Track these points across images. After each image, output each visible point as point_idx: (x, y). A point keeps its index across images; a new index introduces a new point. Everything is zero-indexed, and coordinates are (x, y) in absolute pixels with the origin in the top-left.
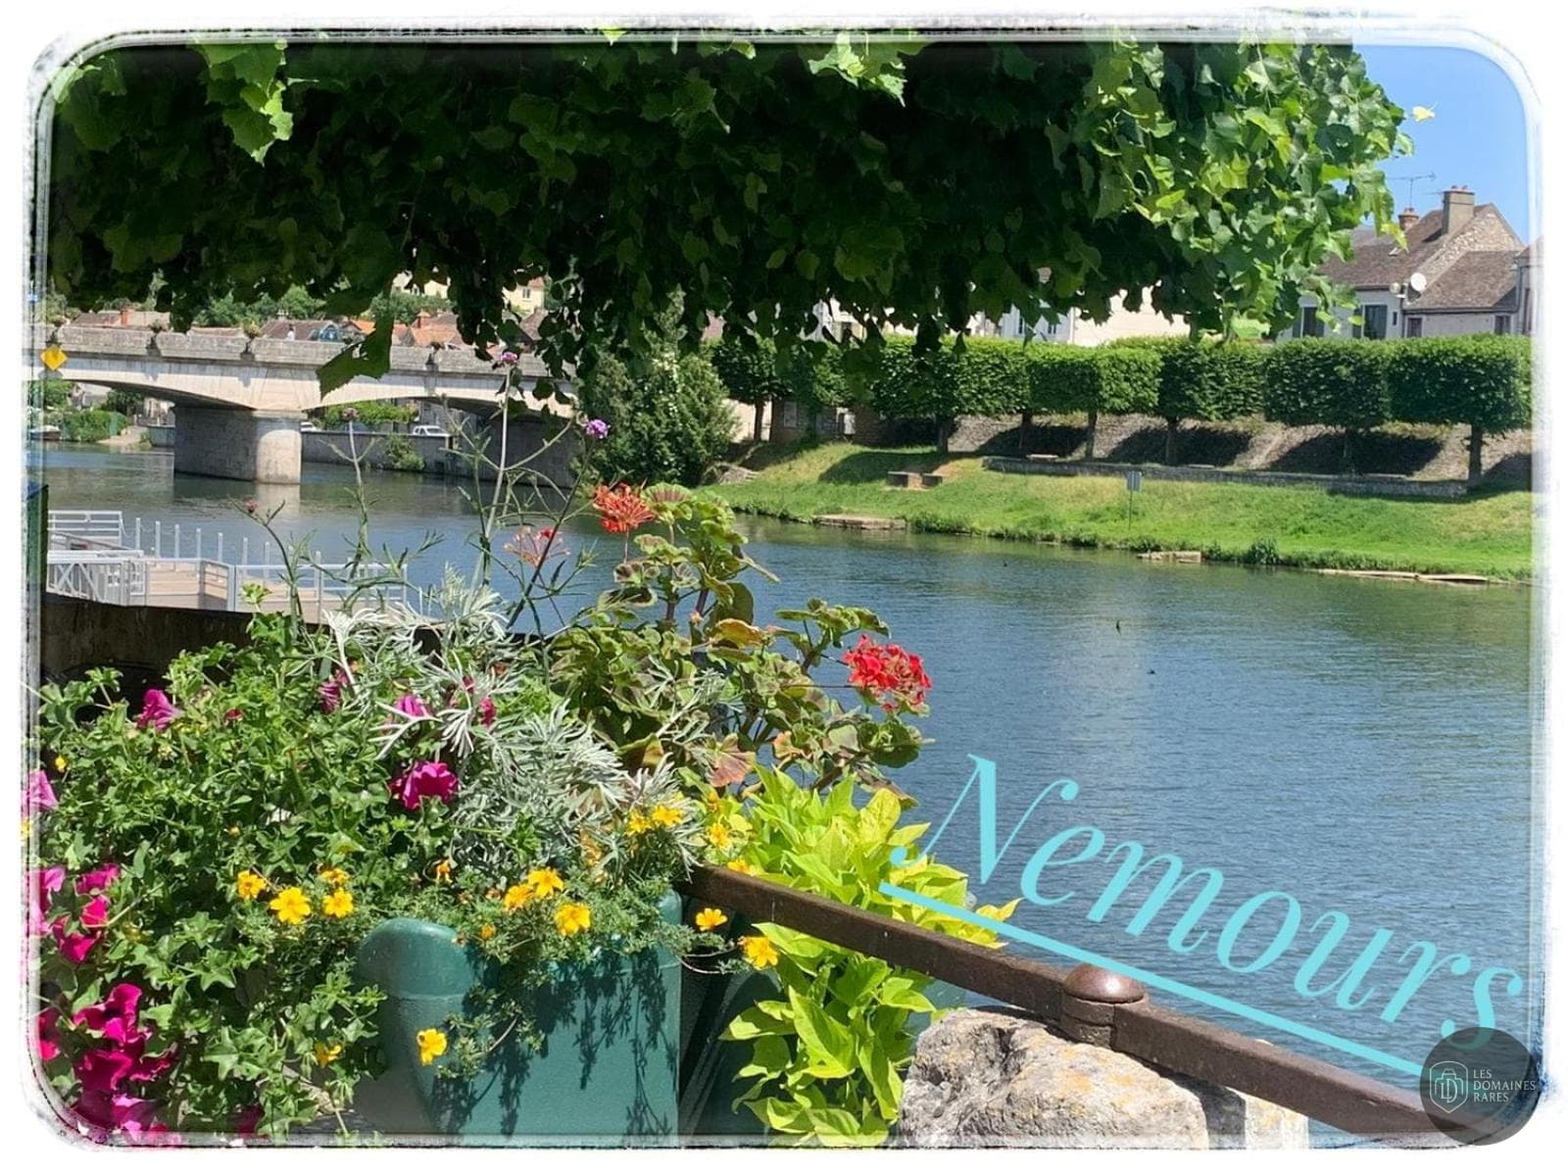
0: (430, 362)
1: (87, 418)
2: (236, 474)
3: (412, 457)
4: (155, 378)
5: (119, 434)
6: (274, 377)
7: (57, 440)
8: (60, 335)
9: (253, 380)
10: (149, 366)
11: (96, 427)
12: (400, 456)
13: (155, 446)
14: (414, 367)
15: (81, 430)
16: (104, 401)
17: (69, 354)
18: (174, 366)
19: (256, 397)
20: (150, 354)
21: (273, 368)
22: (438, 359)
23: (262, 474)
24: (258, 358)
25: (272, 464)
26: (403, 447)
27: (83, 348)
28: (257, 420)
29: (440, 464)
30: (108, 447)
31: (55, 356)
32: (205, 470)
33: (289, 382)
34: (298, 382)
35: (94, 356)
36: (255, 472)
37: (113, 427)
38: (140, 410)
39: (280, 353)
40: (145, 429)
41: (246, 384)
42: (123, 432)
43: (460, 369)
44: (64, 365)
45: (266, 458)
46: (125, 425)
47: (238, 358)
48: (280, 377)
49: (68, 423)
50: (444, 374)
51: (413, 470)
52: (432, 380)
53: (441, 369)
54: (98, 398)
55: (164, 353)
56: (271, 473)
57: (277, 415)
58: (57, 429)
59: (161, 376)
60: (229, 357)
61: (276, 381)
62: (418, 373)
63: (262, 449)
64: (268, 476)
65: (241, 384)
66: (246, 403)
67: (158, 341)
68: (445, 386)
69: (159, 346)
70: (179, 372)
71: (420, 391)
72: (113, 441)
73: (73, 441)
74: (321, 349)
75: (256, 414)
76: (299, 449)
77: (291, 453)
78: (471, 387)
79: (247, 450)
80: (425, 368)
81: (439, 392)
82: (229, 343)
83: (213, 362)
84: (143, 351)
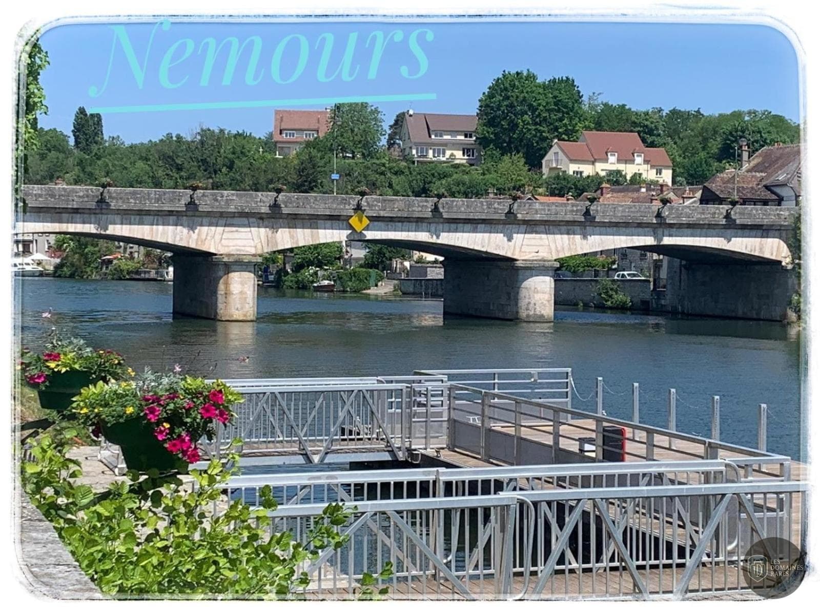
0: (659, 215)
1: (354, 274)
2: (500, 315)
3: (620, 297)
4: (438, 237)
5: (376, 285)
6: (531, 232)
7: (332, 291)
8: (364, 203)
9: (515, 235)
10: (433, 227)
11: (361, 281)
12: (611, 296)
13: (404, 293)
14: (645, 220)
15: (350, 284)
16: (362, 262)
17: (372, 219)
18: (453, 226)
19: (517, 250)
20: (434, 216)
21: (531, 226)
22: (666, 213)
23: (523, 314)
24: (520, 216)
25: (532, 305)
26: (612, 289)
27: (382, 214)
28: (518, 269)
29: (645, 303)
30: (369, 295)
31: (361, 221)
32: (472, 312)
33: (544, 236)
34: (551, 237)
35: (391, 219)
36: (517, 312)
37: (372, 281)
38: (390, 267)
39: (537, 212)
40: (396, 282)
41: (510, 239)
42: (379, 284)
43: (684, 220)
44: (367, 228)
45: (527, 300)
46: (382, 278)
47: (503, 218)
48: (537, 233)
49: (340, 278)
50: (671, 226)
51: (621, 308)
52: (660, 231)
53: (668, 221)
54: (357, 259)
55: (445, 216)
56: (532, 313)
57: (536, 264)
58: (332, 283)
59: (443, 235)
60: (496, 217)
61: (534, 235)
62: (648, 225)
63: (523, 293)
64: (528, 316)
65: (505, 239)
66: (509, 255)
67: (440, 206)
68: (670, 236)
69: (441, 210)
70: (456, 231)
71: (650, 241)
72: (372, 291)
73: (344, 291)
74: (569, 208)
75: (519, 264)
76: (553, 292)
77: (546, 296)
78: (693, 235)
79: (509, 294)
80: (655, 221)
81: (667, 241)
82: (496, 205)
83: (483, 221)
84: (430, 215)
